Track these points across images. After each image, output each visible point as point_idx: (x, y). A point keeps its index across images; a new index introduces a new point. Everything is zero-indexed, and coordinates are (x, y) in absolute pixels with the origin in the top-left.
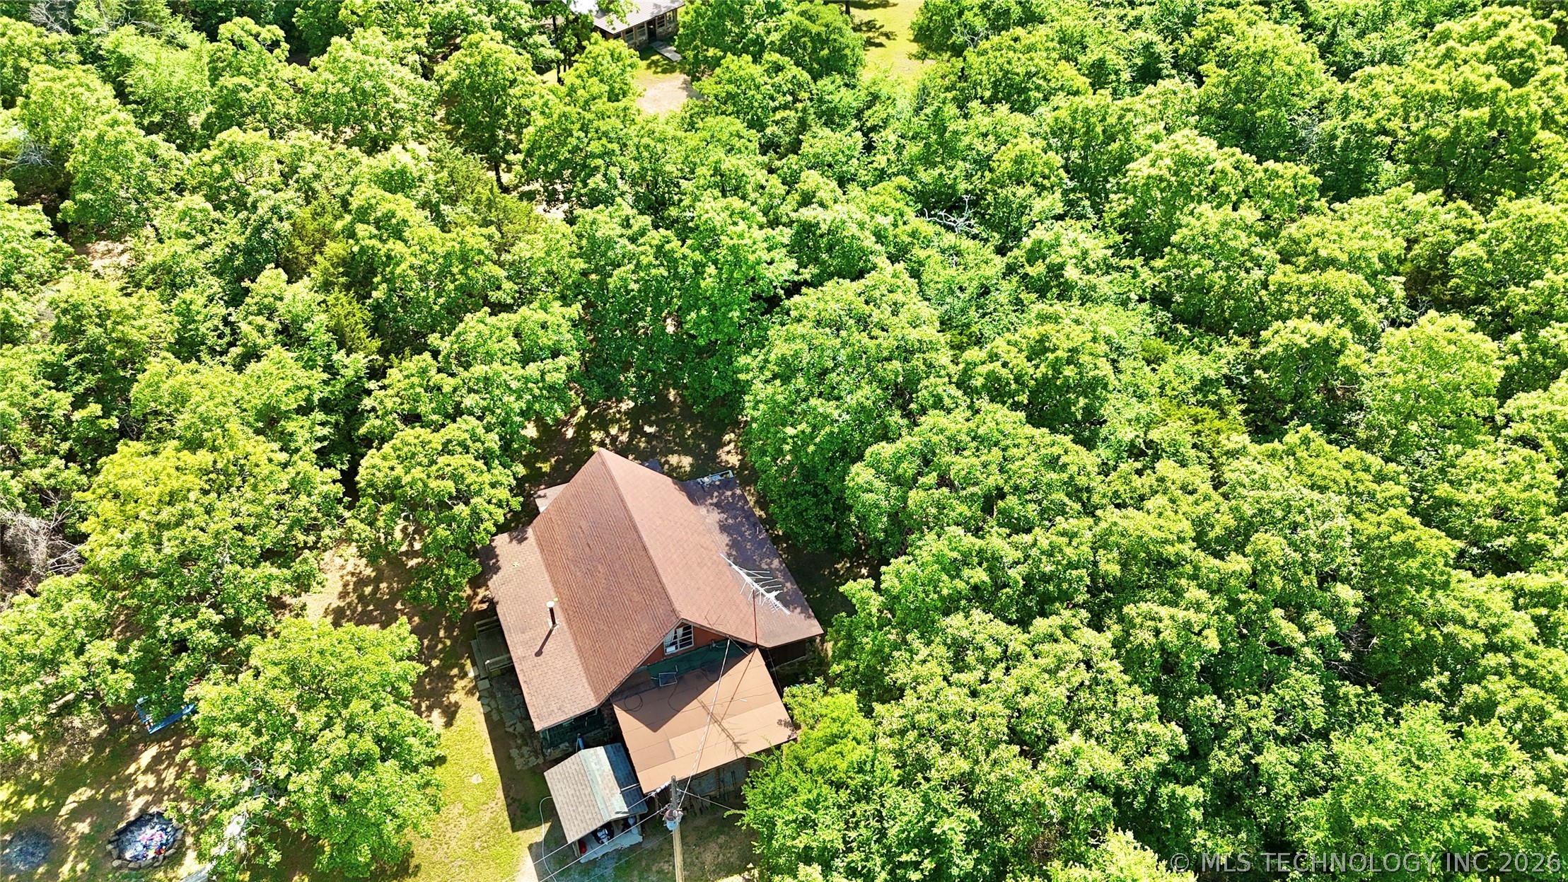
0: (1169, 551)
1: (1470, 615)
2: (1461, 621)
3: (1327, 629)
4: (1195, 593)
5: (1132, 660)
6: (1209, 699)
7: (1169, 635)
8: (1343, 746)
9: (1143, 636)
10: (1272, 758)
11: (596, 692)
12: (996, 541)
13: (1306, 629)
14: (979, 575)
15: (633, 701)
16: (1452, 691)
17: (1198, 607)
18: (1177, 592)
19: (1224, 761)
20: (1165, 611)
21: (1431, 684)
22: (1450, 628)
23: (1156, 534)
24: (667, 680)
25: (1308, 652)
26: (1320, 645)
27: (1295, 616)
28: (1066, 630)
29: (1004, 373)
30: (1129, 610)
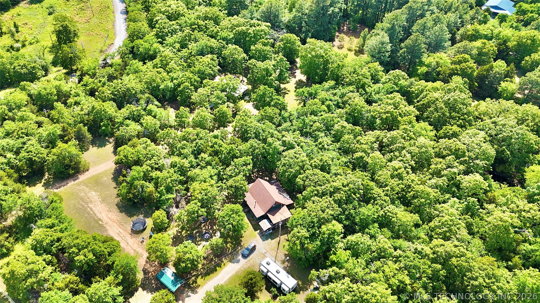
0: (339, 187)
1: (376, 193)
3: (358, 196)
4: (342, 192)
5: (335, 201)
6: (345, 205)
7: (339, 198)
8: (360, 209)
9: (336, 198)
10: (352, 211)
11: (264, 212)
12: (318, 188)
13: (356, 196)
14: (316, 192)
15: (270, 213)
16: (374, 202)
17: (342, 194)
18: (340, 192)
19: (347, 213)
20: (339, 195)
21: (372, 202)
22: (374, 195)
23: (338, 185)
24: (274, 210)
25: (356, 199)
26: (358, 198)
27: (355, 194)
28: (327, 198)
29: (317, 164)
30: (334, 195)
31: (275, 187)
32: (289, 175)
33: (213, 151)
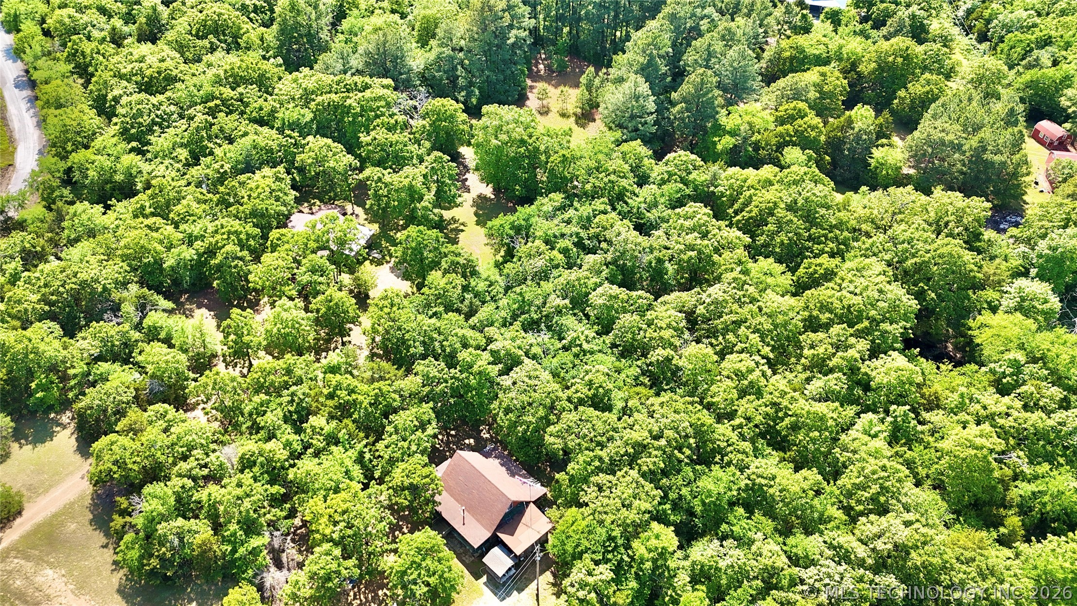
0: (645, 442)
1: (722, 438)
2: (720, 440)
3: (688, 452)
4: (655, 453)
5: (643, 475)
6: (664, 480)
7: (651, 467)
8: (700, 484)
9: (645, 468)
10: (685, 491)
11: (488, 530)
12: (598, 452)
13: (683, 453)
14: (597, 463)
15: (502, 530)
16: (722, 460)
17: (656, 457)
18: (650, 453)
19: (672, 495)
20: (648, 460)
21: (717, 459)
22: (718, 443)
23: (640, 439)
24: (509, 520)
25: (686, 460)
26: (688, 457)
27: (680, 451)
28: (626, 473)
29: (583, 396)
30: (639, 461)
31: (497, 461)
32: (526, 431)
33: (336, 407)
